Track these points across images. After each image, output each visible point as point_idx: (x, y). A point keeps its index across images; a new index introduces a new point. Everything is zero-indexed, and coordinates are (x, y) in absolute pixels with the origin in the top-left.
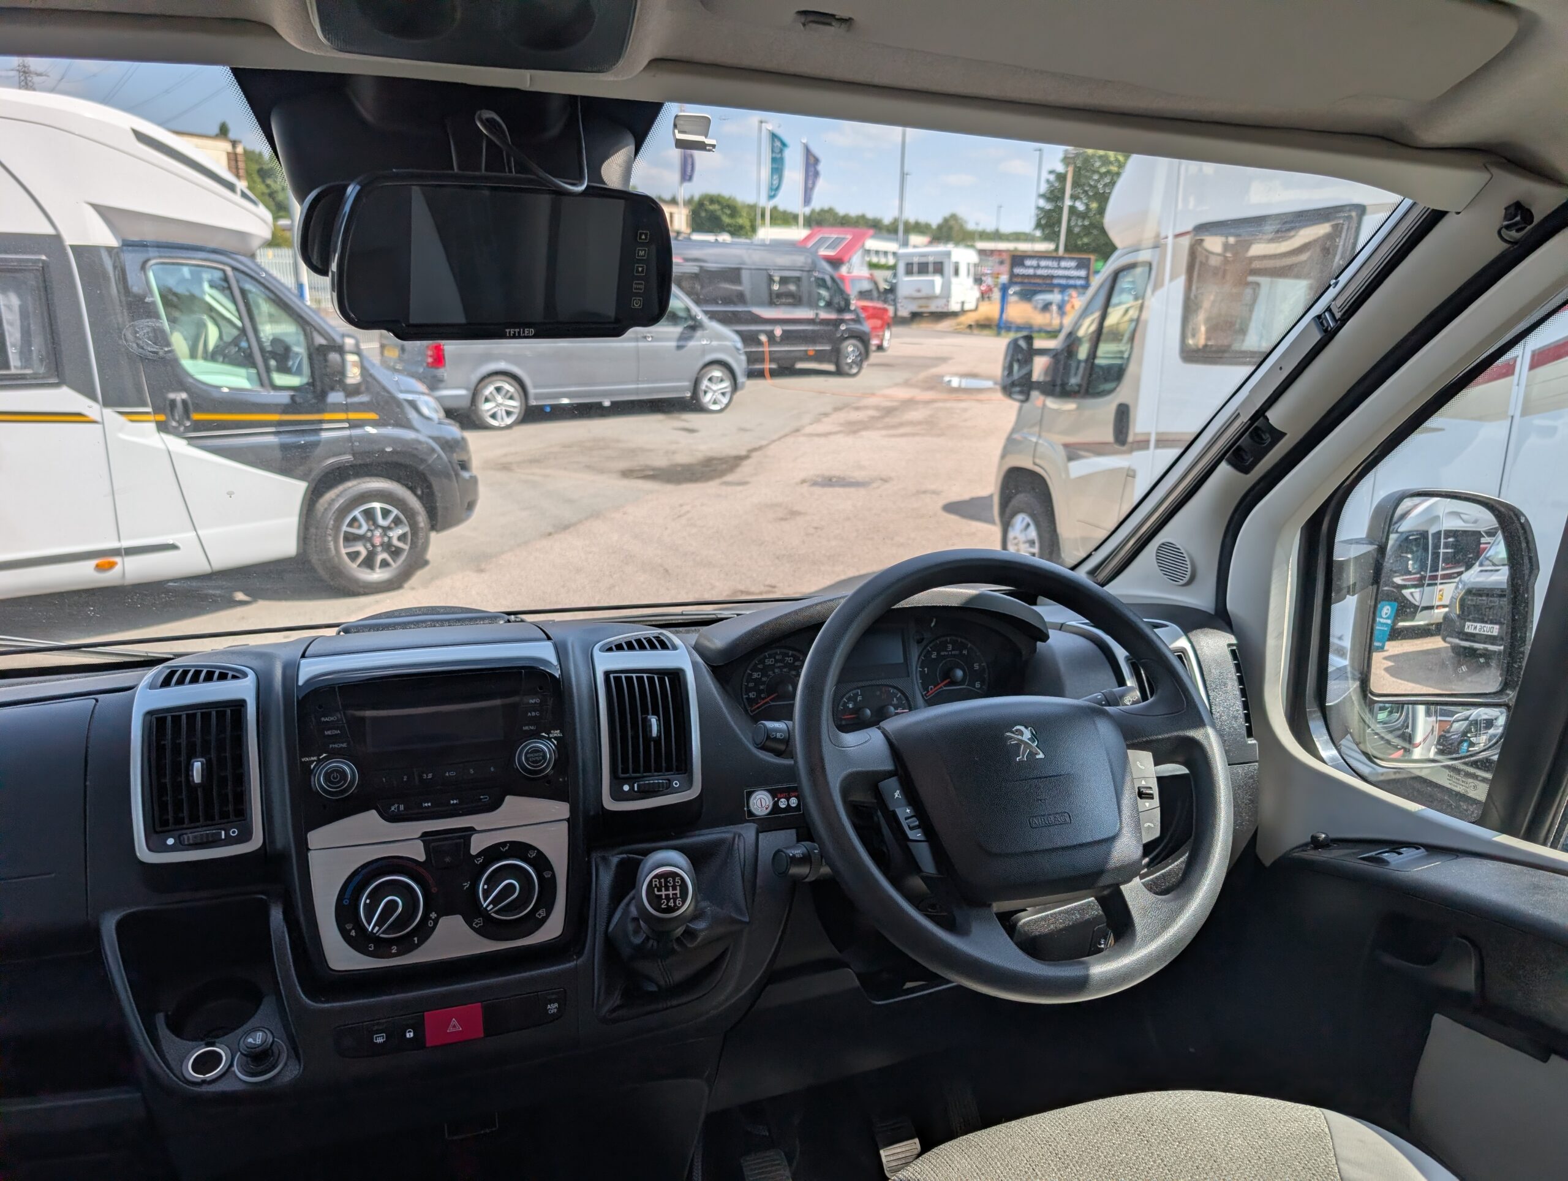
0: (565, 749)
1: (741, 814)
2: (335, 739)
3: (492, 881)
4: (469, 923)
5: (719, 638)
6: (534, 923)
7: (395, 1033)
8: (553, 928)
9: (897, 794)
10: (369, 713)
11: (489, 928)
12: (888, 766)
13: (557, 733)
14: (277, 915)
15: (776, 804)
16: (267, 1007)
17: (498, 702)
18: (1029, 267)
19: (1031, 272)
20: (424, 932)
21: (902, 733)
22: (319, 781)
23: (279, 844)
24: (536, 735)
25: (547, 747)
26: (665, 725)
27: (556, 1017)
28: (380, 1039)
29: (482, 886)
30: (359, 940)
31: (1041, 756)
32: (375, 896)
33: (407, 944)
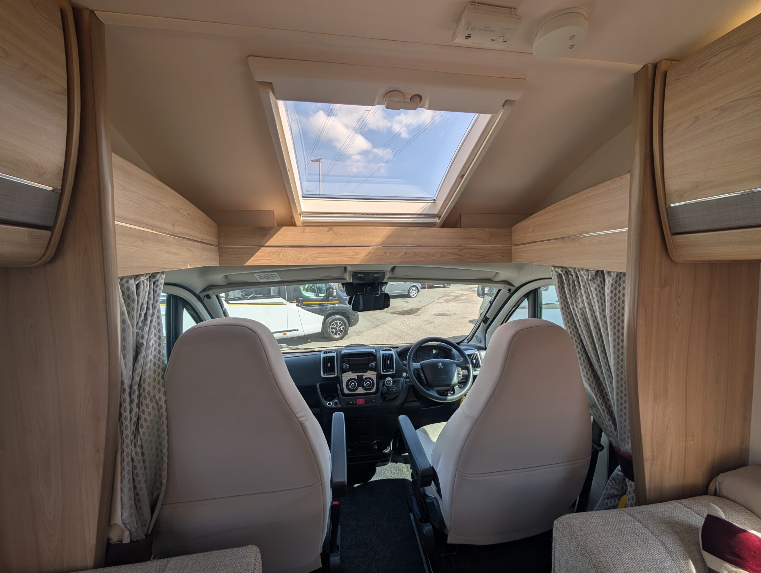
0: (376, 364)
1: (401, 376)
2: (346, 361)
3: (366, 382)
4: (363, 388)
5: (399, 350)
6: (371, 389)
7: (353, 402)
8: (374, 390)
9: (421, 372)
10: (351, 359)
11: (365, 389)
12: (420, 368)
13: (375, 362)
14: (338, 385)
15: (407, 375)
16: (336, 398)
17: (367, 358)
20: (357, 389)
21: (423, 364)
22: (344, 367)
23: (339, 376)
24: (372, 362)
25: (374, 364)
26: (390, 362)
27: (374, 402)
28: (351, 402)
29: (364, 383)
30: (349, 389)
31: (442, 367)
32: (351, 383)
33: (355, 390)
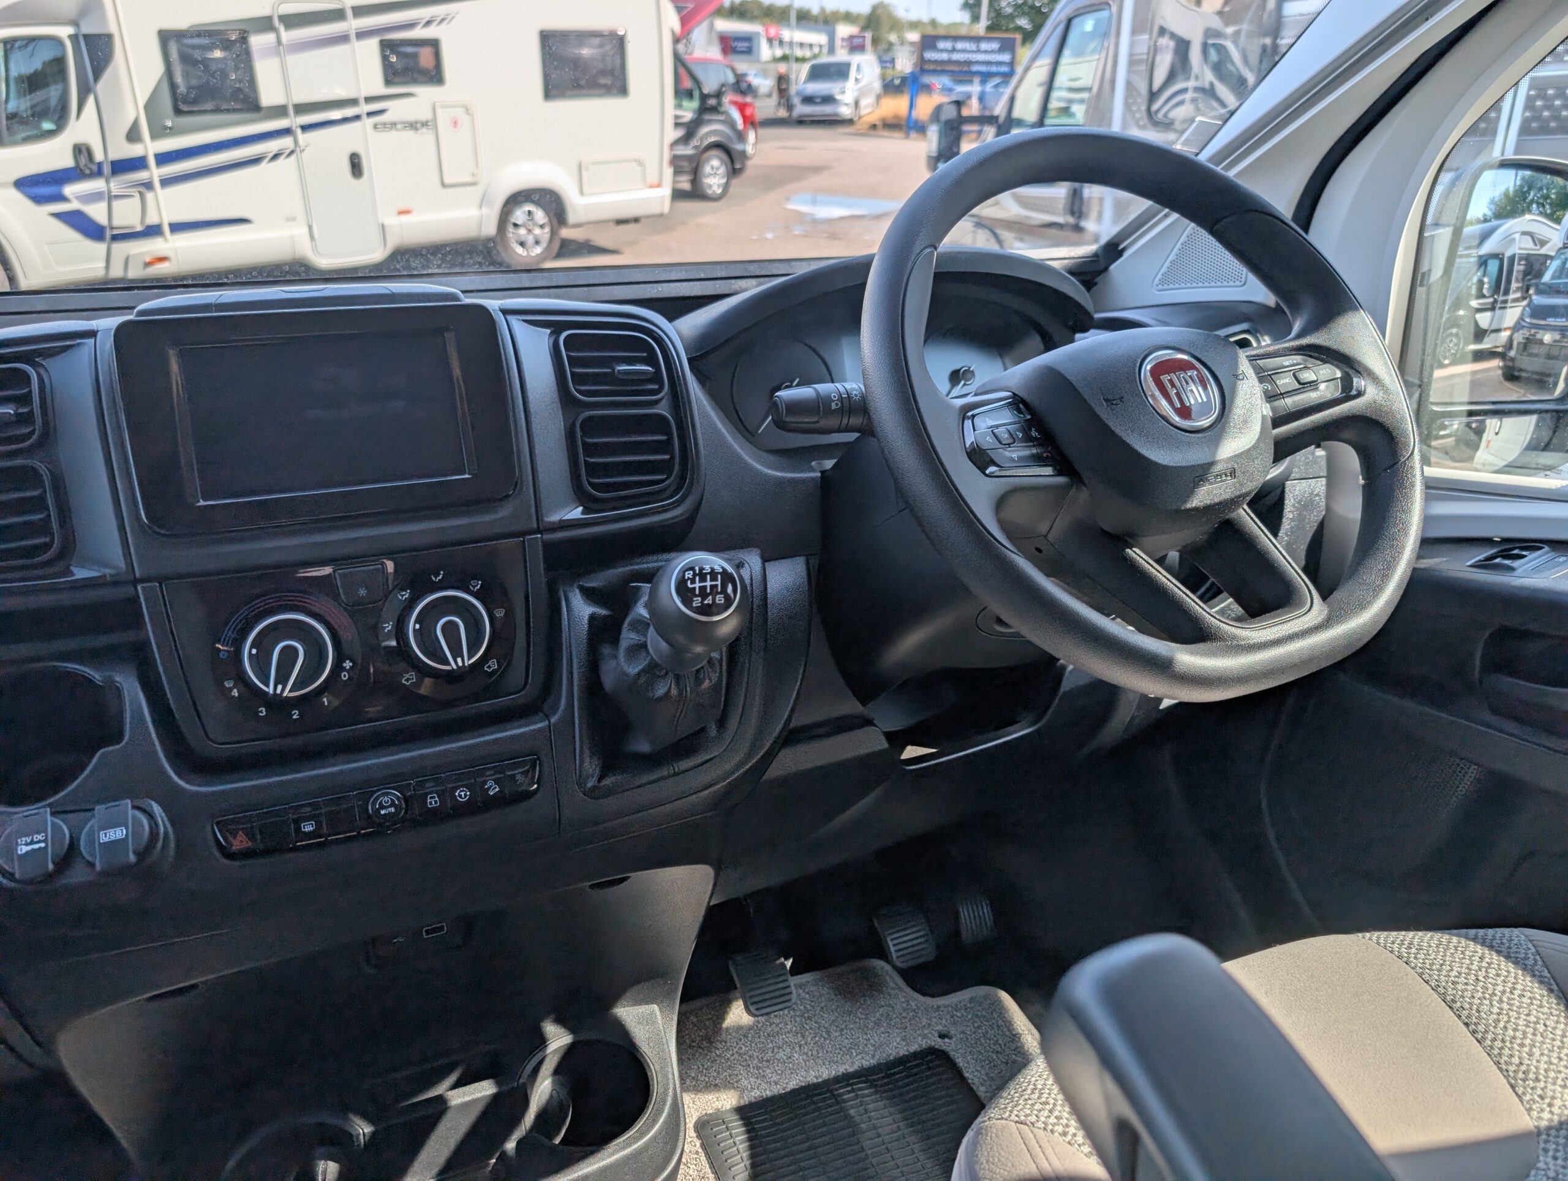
18: (942, 51)
19: (944, 56)
